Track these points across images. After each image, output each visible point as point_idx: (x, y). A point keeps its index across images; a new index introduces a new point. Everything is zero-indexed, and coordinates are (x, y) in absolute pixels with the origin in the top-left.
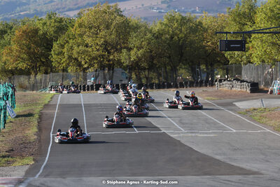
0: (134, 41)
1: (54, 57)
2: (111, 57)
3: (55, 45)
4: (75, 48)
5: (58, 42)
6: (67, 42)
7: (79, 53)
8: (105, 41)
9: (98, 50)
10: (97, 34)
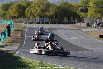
1: (26, 13)
2: (44, 14)
3: (27, 10)
4: (33, 10)
5: (28, 8)
6: (30, 9)
7: (34, 12)
8: (42, 9)
9: (40, 11)
10: (39, 6)
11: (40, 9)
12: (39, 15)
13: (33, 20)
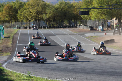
0: (48, 11)
1: (18, 16)
2: (39, 16)
3: (19, 12)
4: (26, 13)
6: (23, 10)
7: (27, 15)
8: (37, 11)
9: (34, 14)
10: (34, 8)
12: (33, 18)
13: (27, 24)
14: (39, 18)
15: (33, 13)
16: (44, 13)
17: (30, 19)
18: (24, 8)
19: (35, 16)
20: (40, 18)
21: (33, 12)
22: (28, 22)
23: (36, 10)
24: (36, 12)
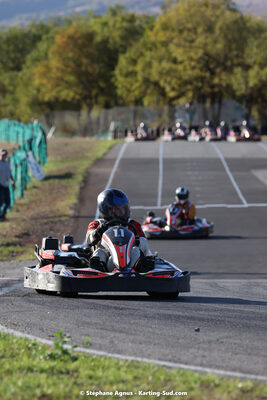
0: (254, 53)
1: (120, 81)
2: (216, 81)
3: (123, 60)
4: (155, 64)
5: (127, 55)
6: (142, 54)
7: (161, 74)
8: (206, 54)
9: (193, 68)
10: (192, 41)
11: (192, 54)
12: (189, 87)
13: (160, 115)
14: (213, 87)
15: (186, 63)
16: (239, 65)
17: (172, 94)
18: (145, 45)
19: (197, 79)
20: (219, 85)
21: (186, 59)
22: (166, 108)
23: (200, 53)
24: (198, 61)
